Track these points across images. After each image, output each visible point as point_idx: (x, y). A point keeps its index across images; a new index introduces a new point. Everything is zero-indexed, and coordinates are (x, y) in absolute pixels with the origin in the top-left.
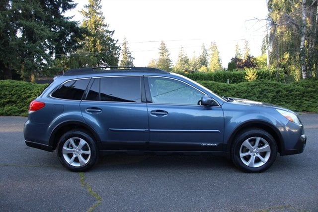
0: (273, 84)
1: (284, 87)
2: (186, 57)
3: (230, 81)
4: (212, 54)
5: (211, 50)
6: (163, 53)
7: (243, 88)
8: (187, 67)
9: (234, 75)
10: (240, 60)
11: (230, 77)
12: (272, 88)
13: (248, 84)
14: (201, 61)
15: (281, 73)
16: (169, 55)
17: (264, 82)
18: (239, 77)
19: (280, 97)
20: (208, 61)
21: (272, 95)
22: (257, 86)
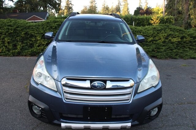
0: (178, 29)
1: (188, 33)
2: (107, 6)
3: (135, 23)
4: (124, 5)
5: (123, 2)
6: (92, 2)
7: (149, 32)
8: (108, 12)
9: (139, 19)
10: (142, 10)
11: (135, 20)
12: (177, 34)
13: (155, 28)
14: (116, 9)
15: (172, 19)
16: (96, 4)
17: (170, 27)
18: (142, 21)
19: (184, 43)
20: (121, 9)
21: (177, 40)
22: (163, 31)
